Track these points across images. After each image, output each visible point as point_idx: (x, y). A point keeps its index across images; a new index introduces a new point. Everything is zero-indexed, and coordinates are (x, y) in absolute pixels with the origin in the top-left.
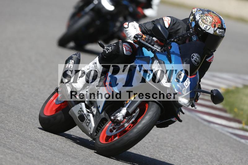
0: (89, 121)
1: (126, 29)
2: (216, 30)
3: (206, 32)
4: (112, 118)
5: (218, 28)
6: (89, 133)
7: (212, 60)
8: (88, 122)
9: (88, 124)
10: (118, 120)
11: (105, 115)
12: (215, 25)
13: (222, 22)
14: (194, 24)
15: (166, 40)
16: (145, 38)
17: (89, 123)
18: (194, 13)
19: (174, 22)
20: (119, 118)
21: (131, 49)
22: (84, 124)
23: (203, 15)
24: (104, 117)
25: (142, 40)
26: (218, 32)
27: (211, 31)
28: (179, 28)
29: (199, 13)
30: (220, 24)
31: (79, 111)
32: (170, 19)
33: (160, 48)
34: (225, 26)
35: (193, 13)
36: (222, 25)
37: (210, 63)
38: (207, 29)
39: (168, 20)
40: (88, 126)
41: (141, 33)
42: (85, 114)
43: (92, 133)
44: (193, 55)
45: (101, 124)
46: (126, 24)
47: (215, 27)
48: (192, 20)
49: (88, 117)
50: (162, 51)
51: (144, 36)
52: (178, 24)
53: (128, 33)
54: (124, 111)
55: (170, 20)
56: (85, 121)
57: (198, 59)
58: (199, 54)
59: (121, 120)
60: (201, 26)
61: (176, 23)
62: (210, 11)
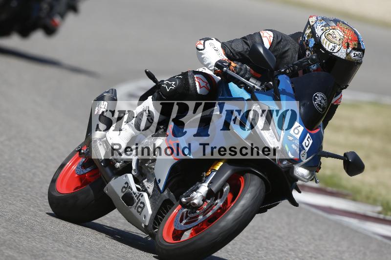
0: (142, 205)
1: (201, 51)
2: (351, 52)
3: (334, 55)
4: (184, 200)
5: (354, 49)
6: (143, 225)
7: (340, 102)
8: (140, 207)
9: (140, 210)
10: (194, 204)
11: (169, 194)
12: (348, 44)
13: (358, 39)
14: (312, 43)
15: (272, 71)
16: (235, 67)
17: (142, 208)
18: (312, 24)
19: (279, 39)
20: (196, 201)
21: (208, 85)
22: (133, 210)
23: (327, 28)
24: (168, 198)
25: (230, 70)
26: (352, 55)
27: (342, 54)
28: (287, 49)
29: (322, 25)
30: (355, 43)
31: (124, 187)
32: (271, 34)
33: (259, 84)
34: (364, 45)
35: (310, 24)
36: (359, 44)
37: (336, 106)
38: (335, 51)
39: (268, 36)
40: (140, 213)
41: (225, 58)
42: (135, 194)
43: (147, 224)
44: (316, 95)
45: (162, 209)
46: (201, 44)
47: (348, 47)
48: (308, 36)
49: (140, 197)
50: (263, 89)
51: (233, 64)
52: (285, 43)
53: (204, 58)
54: (203, 189)
55: (272, 36)
56: (135, 205)
57: (323, 101)
58: (325, 94)
59: (199, 204)
60: (324, 46)
61: (281, 41)
62: (339, 21)
